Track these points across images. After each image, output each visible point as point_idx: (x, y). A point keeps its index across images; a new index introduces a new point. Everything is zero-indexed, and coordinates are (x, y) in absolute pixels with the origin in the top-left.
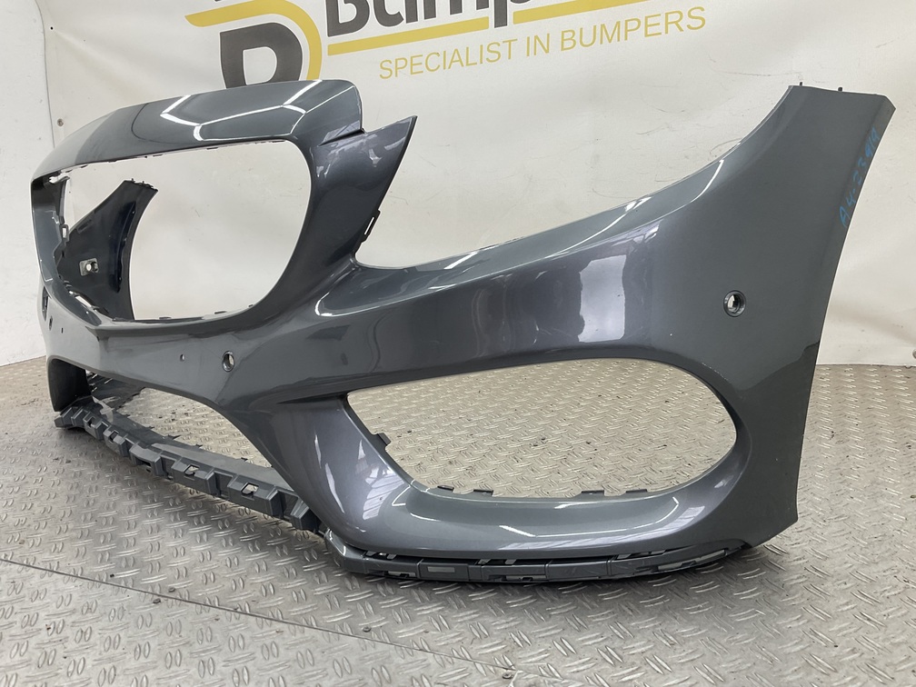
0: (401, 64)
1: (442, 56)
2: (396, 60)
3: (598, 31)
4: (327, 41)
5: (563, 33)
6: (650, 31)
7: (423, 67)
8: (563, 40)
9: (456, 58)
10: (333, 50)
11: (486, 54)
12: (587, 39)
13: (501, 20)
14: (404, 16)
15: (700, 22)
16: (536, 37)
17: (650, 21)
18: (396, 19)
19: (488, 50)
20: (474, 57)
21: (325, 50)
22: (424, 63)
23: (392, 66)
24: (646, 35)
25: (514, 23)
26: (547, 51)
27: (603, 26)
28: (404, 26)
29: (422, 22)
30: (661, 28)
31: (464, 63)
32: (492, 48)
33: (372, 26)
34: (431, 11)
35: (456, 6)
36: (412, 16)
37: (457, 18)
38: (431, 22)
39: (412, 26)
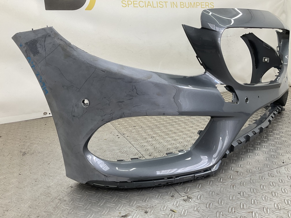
0: (130, 3)
11: (159, 5)
12: (187, 6)
17: (202, 4)
22: (138, 4)
23: (126, 3)
26: (177, 7)
32: (160, 3)
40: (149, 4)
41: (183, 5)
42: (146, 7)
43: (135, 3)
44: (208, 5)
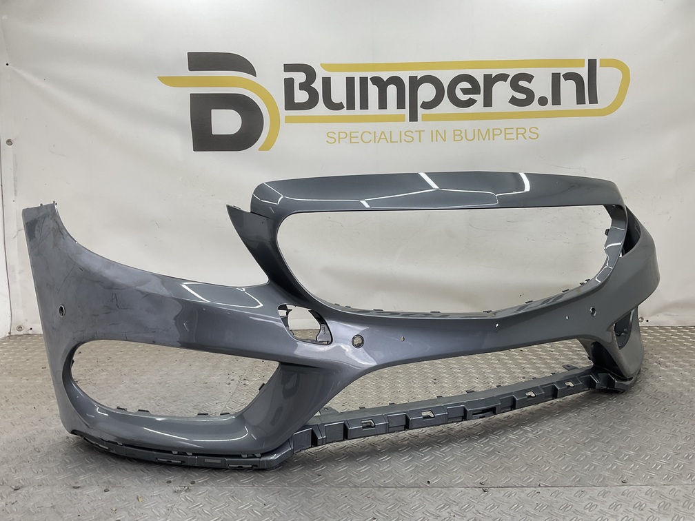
0: (342, 135)
1: (373, 134)
2: (339, 133)
3: (476, 132)
4: (283, 113)
5: (454, 131)
6: (508, 136)
7: (359, 140)
8: (455, 135)
9: (383, 137)
10: (289, 120)
11: (404, 137)
12: (470, 136)
13: (413, 117)
14: (345, 105)
15: (536, 136)
16: (437, 131)
17: (508, 131)
18: (339, 107)
19: (405, 135)
20: (396, 138)
21: (282, 119)
22: (360, 137)
23: (336, 136)
24: (505, 139)
25: (422, 121)
26: (445, 140)
27: (479, 130)
28: (344, 112)
29: (358, 111)
30: (514, 136)
31: (389, 141)
32: (408, 133)
33: (321, 108)
34: (364, 105)
35: (383, 104)
36: (351, 106)
37: (383, 112)
38: (364, 112)
39: (351, 112)
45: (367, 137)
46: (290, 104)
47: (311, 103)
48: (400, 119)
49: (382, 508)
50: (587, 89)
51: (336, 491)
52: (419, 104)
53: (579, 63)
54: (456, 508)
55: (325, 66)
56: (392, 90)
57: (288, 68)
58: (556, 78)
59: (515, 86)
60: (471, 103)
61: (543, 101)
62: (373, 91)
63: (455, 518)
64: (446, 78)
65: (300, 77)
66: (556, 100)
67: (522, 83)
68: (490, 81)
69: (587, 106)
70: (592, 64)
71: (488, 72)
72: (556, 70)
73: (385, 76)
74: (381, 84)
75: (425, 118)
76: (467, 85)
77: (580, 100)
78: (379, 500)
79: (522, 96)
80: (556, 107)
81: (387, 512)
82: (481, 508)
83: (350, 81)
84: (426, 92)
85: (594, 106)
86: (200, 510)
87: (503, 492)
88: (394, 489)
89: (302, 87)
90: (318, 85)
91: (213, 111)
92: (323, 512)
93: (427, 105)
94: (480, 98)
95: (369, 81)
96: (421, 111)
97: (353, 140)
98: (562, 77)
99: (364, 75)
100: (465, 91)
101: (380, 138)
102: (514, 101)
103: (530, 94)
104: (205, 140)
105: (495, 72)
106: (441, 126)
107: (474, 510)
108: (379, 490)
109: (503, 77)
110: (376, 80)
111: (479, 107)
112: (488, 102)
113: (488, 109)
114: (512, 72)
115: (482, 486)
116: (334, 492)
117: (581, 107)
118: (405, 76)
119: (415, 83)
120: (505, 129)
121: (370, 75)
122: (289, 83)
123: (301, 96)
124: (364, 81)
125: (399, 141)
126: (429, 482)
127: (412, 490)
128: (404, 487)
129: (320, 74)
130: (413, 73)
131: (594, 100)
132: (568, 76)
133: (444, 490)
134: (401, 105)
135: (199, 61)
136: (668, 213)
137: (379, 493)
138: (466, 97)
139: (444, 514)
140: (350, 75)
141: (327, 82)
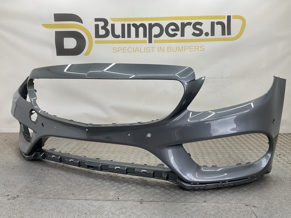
0: (120, 49)
1: (133, 48)
2: (118, 48)
4: (94, 39)
5: (168, 47)
6: (191, 50)
7: (127, 51)
8: (168, 49)
10: (97, 42)
11: (146, 50)
12: (175, 50)
13: (150, 41)
14: (121, 36)
15: (203, 50)
16: (160, 47)
17: (191, 47)
18: (118, 37)
19: (147, 49)
20: (142, 50)
21: (94, 42)
23: (117, 49)
24: (190, 51)
25: (154, 43)
26: (164, 51)
27: (178, 47)
29: (126, 39)
30: (194, 50)
31: (140, 52)
32: (148, 48)
33: (110, 37)
34: (129, 36)
35: (137, 36)
36: (123, 36)
37: (137, 39)
38: (129, 39)
39: (123, 39)
40: (137, 50)
41: (170, 49)
42: (134, 51)
43: (124, 49)
44: (197, 49)
45: (130, 50)
46: (97, 35)
47: (106, 35)
48: (144, 42)
49: (92, 209)
50: (226, 29)
51: (76, 201)
52: (153, 35)
53: (223, 17)
54: (124, 210)
55: (112, 19)
56: (141, 30)
57: (97, 20)
58: (213, 24)
59: (194, 28)
60: (175, 35)
61: (207, 34)
62: (133, 30)
63: (121, 215)
64: (164, 24)
65: (101, 24)
66: (213, 34)
67: (198, 26)
68: (184, 25)
69: (226, 36)
70: (229, 18)
71: (183, 21)
72: (213, 21)
73: (138, 23)
74: (137, 27)
75: (155, 42)
76: (173, 27)
77: (223, 34)
78: (92, 206)
79: (198, 32)
80: (213, 37)
81: (93, 211)
82: (134, 211)
83: (123, 26)
84: (156, 30)
85: (229, 36)
86: (14, 207)
87: (149, 204)
88: (102, 201)
89: (103, 28)
90: (109, 27)
91: (65, 39)
92: (65, 211)
93: (156, 36)
94: (179, 33)
95: (131, 25)
96: (153, 39)
97: (124, 51)
98: (215, 24)
99: (129, 23)
100: (173, 30)
101: (136, 51)
102: (194, 34)
103: (201, 31)
104: (61, 51)
105: (186, 22)
106: (162, 45)
107: (131, 212)
108: (95, 202)
109: (189, 24)
110: (134, 25)
111: (178, 37)
112: (183, 35)
113: (183, 38)
114: (193, 22)
115: (141, 201)
116: (75, 202)
117: (224, 37)
118: (147, 24)
119: (151, 26)
120: (190, 47)
121: (131, 23)
122: (97, 26)
123: (102, 32)
124: (129, 25)
125: (144, 52)
126: (118, 198)
127: (110, 202)
128: (107, 200)
129: (110, 22)
130: (150, 22)
131: (229, 33)
132: (218, 23)
133: (124, 202)
134: (145, 36)
135: (59, 17)
136: (262, 83)
137: (95, 203)
138: (173, 33)
139: (117, 213)
140: (123, 23)
141: (113, 26)
